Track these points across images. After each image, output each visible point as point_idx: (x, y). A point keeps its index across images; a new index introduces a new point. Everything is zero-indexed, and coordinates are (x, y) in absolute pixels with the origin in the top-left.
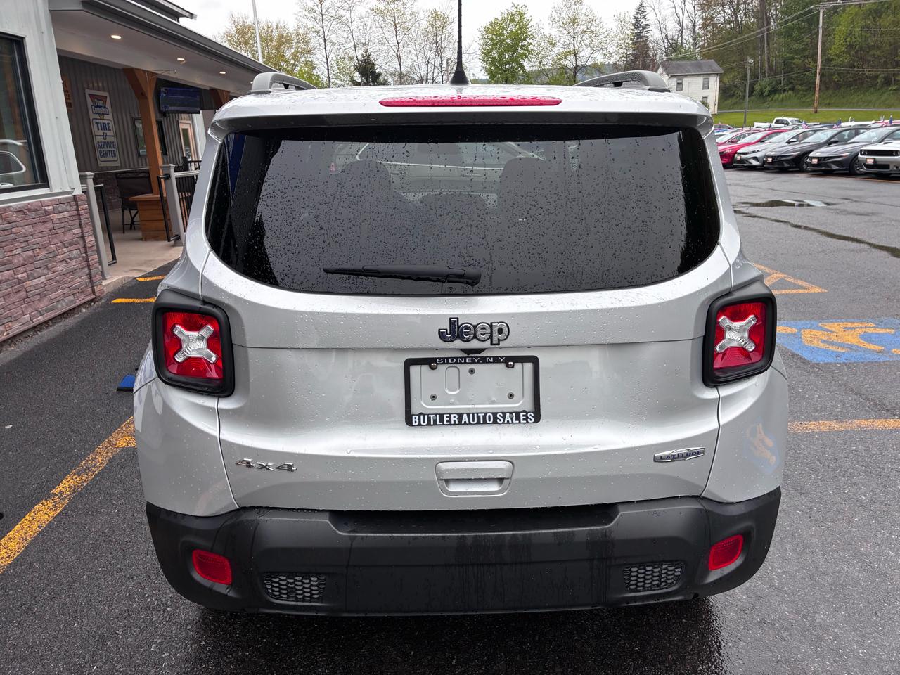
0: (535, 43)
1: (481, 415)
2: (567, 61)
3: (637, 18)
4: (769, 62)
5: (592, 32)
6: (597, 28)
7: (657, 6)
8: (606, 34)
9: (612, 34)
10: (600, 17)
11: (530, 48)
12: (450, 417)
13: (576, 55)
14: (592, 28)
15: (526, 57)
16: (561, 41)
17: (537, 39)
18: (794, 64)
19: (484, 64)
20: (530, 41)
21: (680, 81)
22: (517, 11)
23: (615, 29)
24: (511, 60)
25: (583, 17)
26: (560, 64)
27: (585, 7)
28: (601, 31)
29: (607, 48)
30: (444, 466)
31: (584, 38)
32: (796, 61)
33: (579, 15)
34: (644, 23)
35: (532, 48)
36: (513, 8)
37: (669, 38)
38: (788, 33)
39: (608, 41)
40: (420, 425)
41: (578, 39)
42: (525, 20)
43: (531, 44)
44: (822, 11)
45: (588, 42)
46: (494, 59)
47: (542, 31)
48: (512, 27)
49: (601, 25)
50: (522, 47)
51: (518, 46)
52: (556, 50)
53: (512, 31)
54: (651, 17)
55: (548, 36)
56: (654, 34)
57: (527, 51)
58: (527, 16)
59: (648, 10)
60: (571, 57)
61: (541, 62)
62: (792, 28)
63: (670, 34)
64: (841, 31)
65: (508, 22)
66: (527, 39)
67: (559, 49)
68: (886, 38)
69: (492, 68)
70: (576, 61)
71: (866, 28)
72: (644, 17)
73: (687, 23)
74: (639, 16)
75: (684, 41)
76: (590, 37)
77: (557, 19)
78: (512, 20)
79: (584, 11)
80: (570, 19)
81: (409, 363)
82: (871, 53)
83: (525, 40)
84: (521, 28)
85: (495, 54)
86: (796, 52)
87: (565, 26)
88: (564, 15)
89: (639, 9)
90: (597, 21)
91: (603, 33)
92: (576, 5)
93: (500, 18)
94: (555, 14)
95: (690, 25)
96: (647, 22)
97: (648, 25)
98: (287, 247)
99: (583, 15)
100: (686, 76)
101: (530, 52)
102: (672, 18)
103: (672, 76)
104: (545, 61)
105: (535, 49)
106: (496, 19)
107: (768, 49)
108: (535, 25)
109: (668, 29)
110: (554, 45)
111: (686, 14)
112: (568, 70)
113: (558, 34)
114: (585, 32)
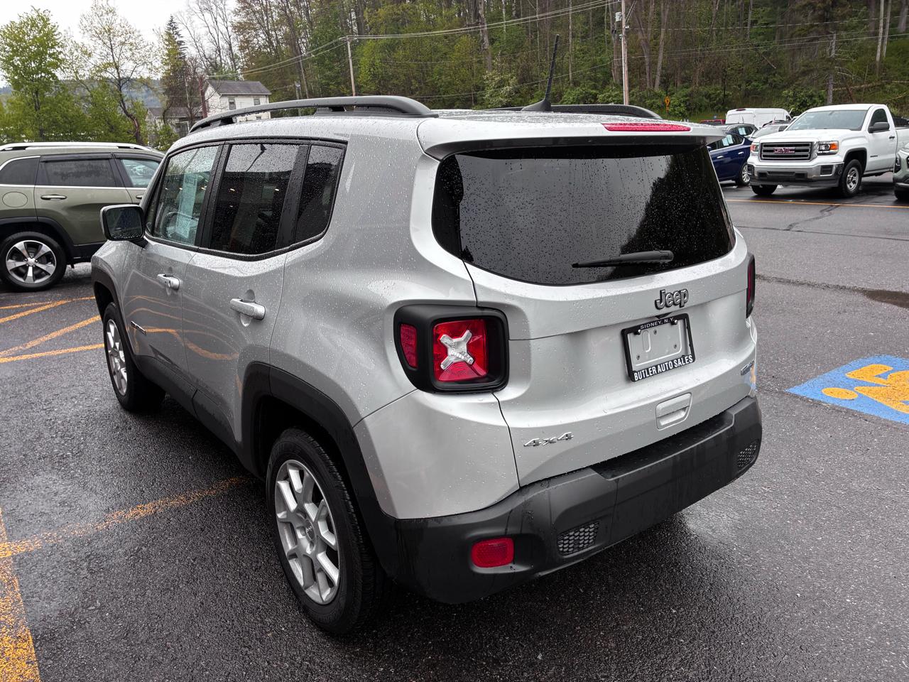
0: (66, 52)
1: (666, 364)
2: (108, 74)
3: (169, 34)
4: (307, 86)
5: (131, 44)
6: (137, 41)
7: (189, 23)
8: (148, 48)
9: (154, 49)
10: (138, 30)
11: (61, 56)
12: (651, 370)
13: (117, 68)
14: (131, 40)
15: (58, 66)
16: (98, 51)
17: (68, 48)
18: (330, 89)
19: (5, 73)
20: (60, 50)
21: (232, 101)
22: (39, 16)
23: (156, 44)
24: (39, 69)
25: (118, 28)
26: (101, 76)
27: (120, 18)
28: (142, 44)
29: (151, 63)
30: (660, 406)
31: (123, 50)
32: (331, 86)
33: (114, 25)
34: (178, 39)
35: (64, 57)
36: (34, 12)
37: (207, 56)
38: (321, 61)
39: (151, 56)
40: (639, 379)
41: (117, 51)
42: (50, 26)
43: (61, 52)
44: (349, 43)
45: (129, 54)
46: (16, 67)
47: (74, 39)
48: (35, 33)
49: (140, 38)
50: (50, 55)
51: (46, 53)
52: (91, 60)
53: (35, 37)
54: (185, 35)
55: (80, 45)
56: (190, 51)
57: (58, 59)
58: (52, 21)
59: (180, 27)
60: (113, 69)
61: (77, 72)
62: (323, 57)
63: (207, 53)
64: (364, 60)
65: (29, 27)
66: (56, 47)
67: (96, 60)
68: (400, 70)
69: (16, 77)
70: (119, 74)
71: (384, 60)
72: (177, 33)
73: (222, 43)
74: (171, 32)
75: (223, 61)
76: (131, 50)
77: (88, 28)
78: (34, 25)
79: (118, 21)
80: (104, 29)
81: (624, 334)
82: (391, 82)
83: (53, 47)
84: (47, 35)
85: (17, 61)
86: (330, 78)
87: (99, 35)
88: (96, 24)
89: (170, 24)
90: (136, 34)
91: (145, 47)
92: (108, 14)
93: (18, 21)
94: (85, 23)
95: (226, 46)
96: (181, 39)
97: (182, 42)
98: (545, 250)
99: (119, 26)
100: (237, 95)
101: (62, 61)
102: (206, 37)
103: (223, 96)
104: (81, 73)
105: (68, 58)
106: (13, 22)
107: (305, 75)
108: (63, 33)
109: (205, 48)
110: (90, 55)
111: (220, 35)
112: (111, 84)
113: (92, 43)
114: (123, 44)
